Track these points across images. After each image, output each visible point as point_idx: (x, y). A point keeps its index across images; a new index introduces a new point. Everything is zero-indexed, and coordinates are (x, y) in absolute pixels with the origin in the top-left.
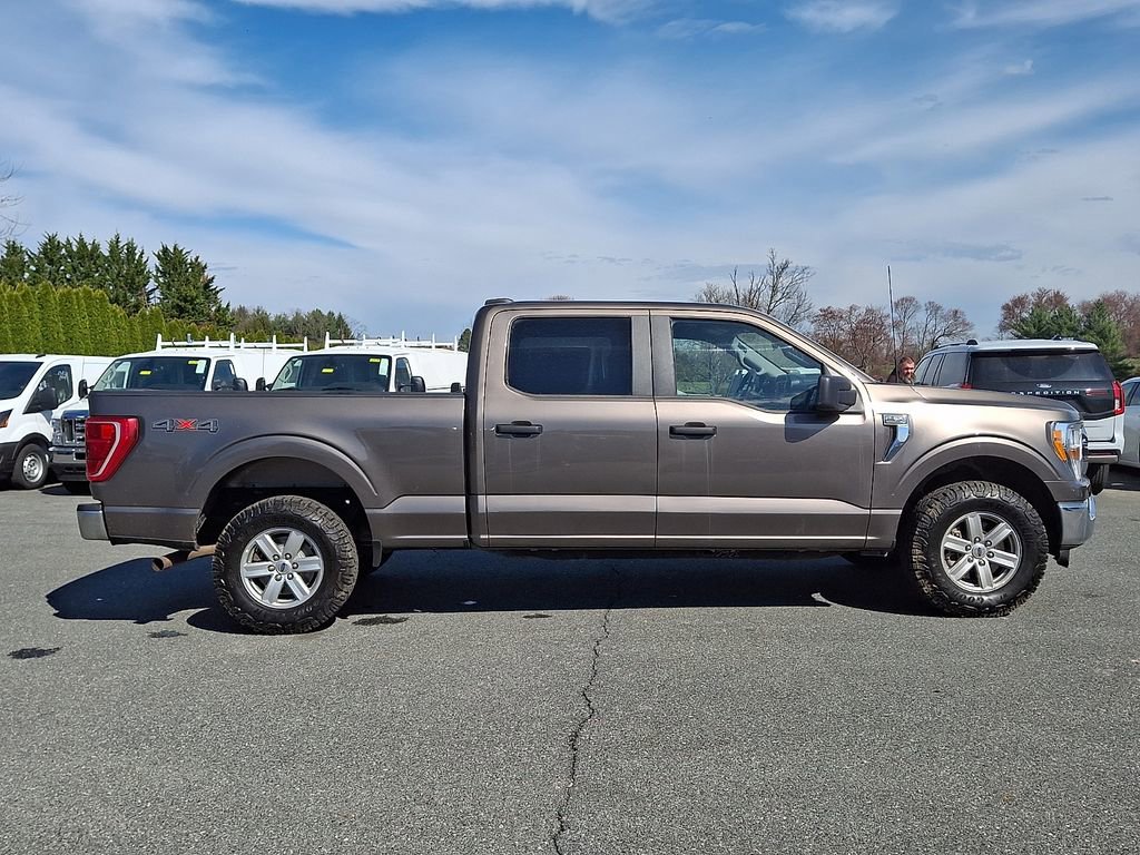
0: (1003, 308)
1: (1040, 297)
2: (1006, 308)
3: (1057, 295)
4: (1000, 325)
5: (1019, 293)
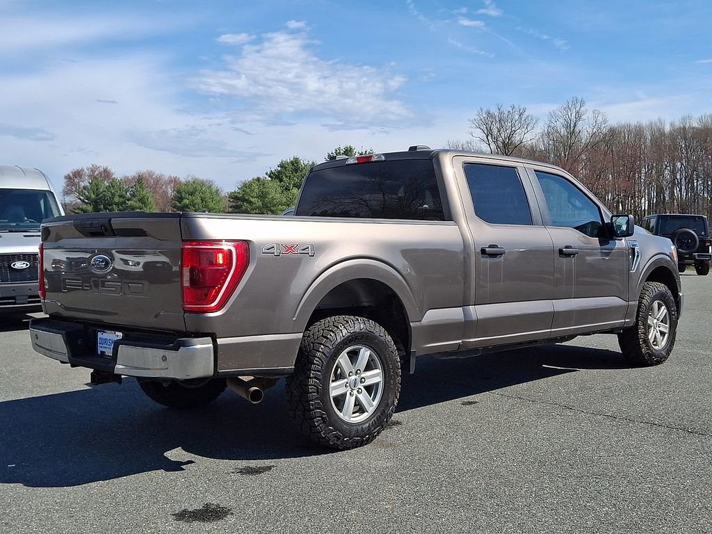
0: (66, 177)
1: (93, 171)
2: (68, 178)
3: (105, 171)
4: (64, 191)
5: (77, 167)
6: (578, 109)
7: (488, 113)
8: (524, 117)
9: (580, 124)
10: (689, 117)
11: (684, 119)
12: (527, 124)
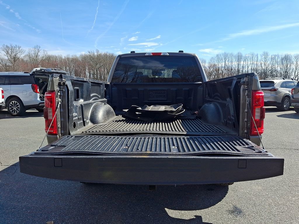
6: (38, 49)
7: (7, 46)
8: (20, 49)
9: (39, 53)
10: (69, 55)
11: (68, 55)
12: (22, 52)
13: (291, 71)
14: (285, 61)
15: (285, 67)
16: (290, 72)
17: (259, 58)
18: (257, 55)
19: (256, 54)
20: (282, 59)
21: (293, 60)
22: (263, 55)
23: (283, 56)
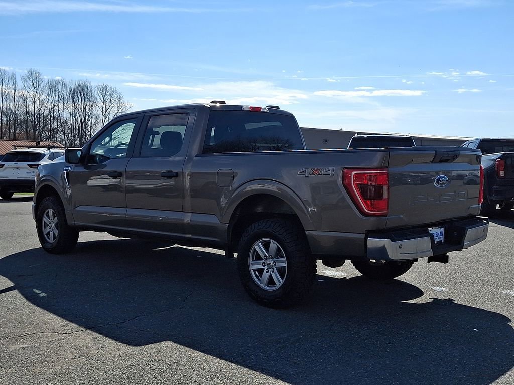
13: (94, 120)
14: (80, 98)
15: (80, 110)
16: (93, 123)
17: (20, 84)
18: (13, 77)
19: (10, 74)
20: (73, 93)
21: (96, 96)
22: (29, 78)
23: (75, 85)
